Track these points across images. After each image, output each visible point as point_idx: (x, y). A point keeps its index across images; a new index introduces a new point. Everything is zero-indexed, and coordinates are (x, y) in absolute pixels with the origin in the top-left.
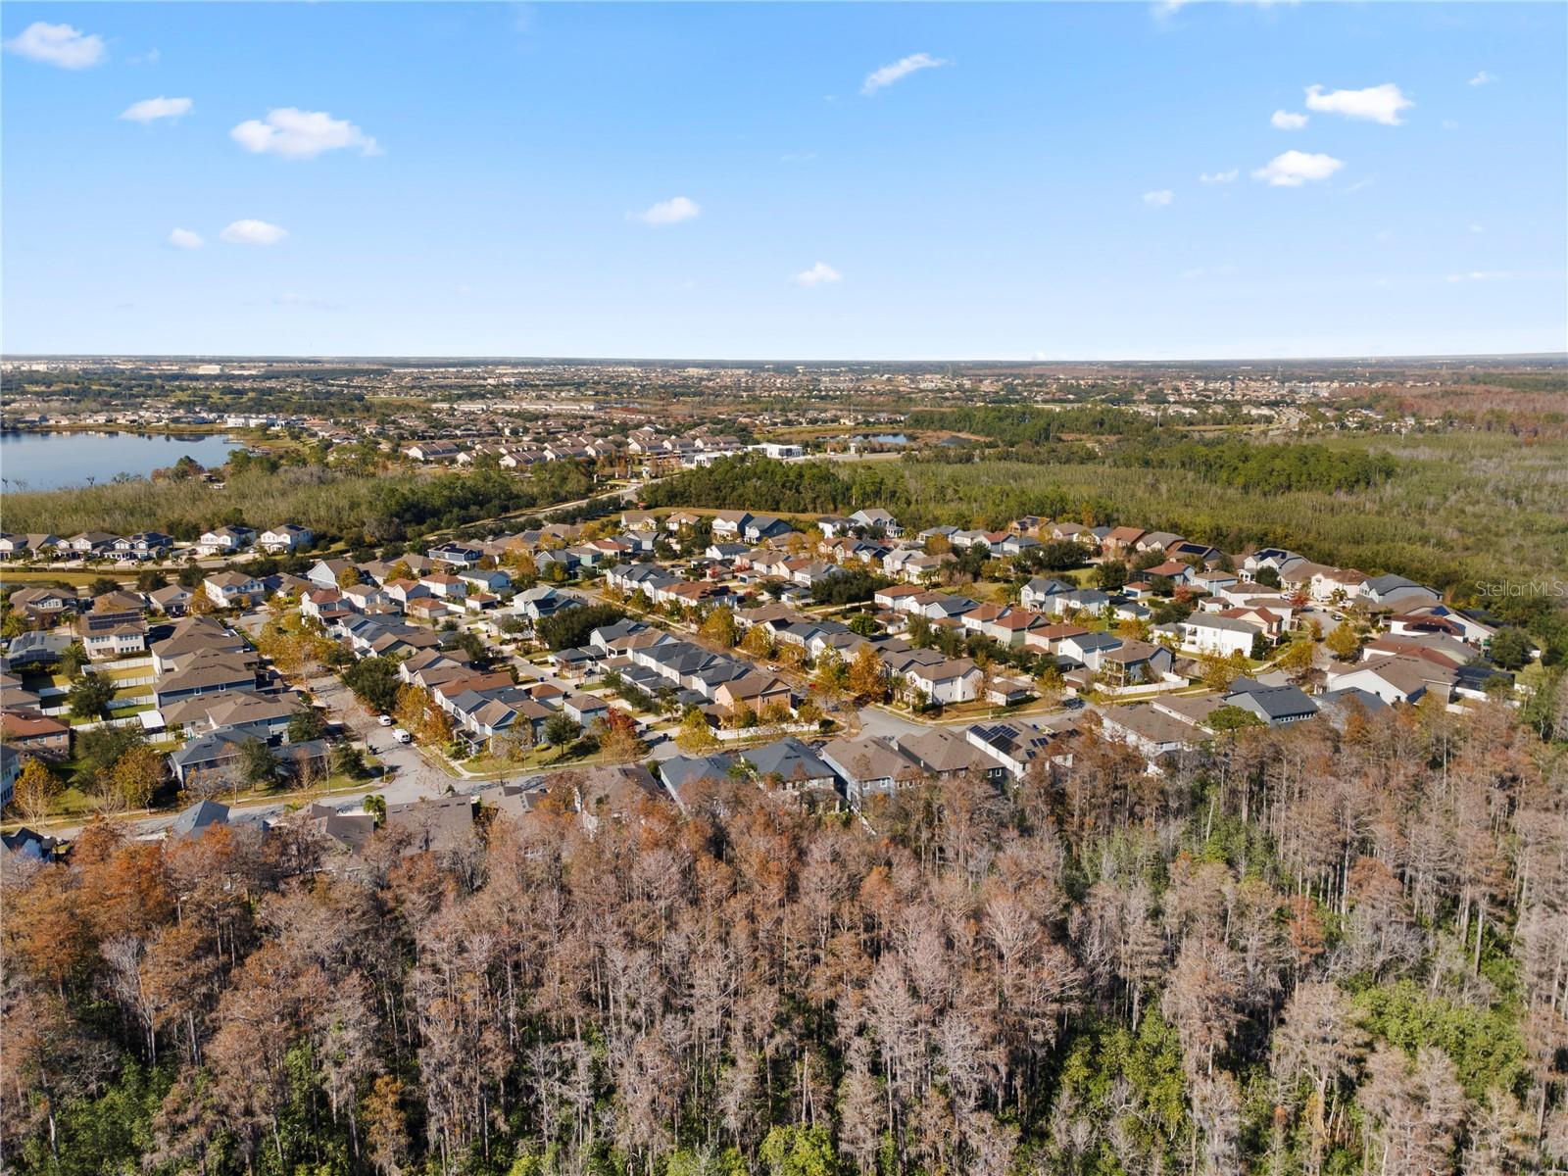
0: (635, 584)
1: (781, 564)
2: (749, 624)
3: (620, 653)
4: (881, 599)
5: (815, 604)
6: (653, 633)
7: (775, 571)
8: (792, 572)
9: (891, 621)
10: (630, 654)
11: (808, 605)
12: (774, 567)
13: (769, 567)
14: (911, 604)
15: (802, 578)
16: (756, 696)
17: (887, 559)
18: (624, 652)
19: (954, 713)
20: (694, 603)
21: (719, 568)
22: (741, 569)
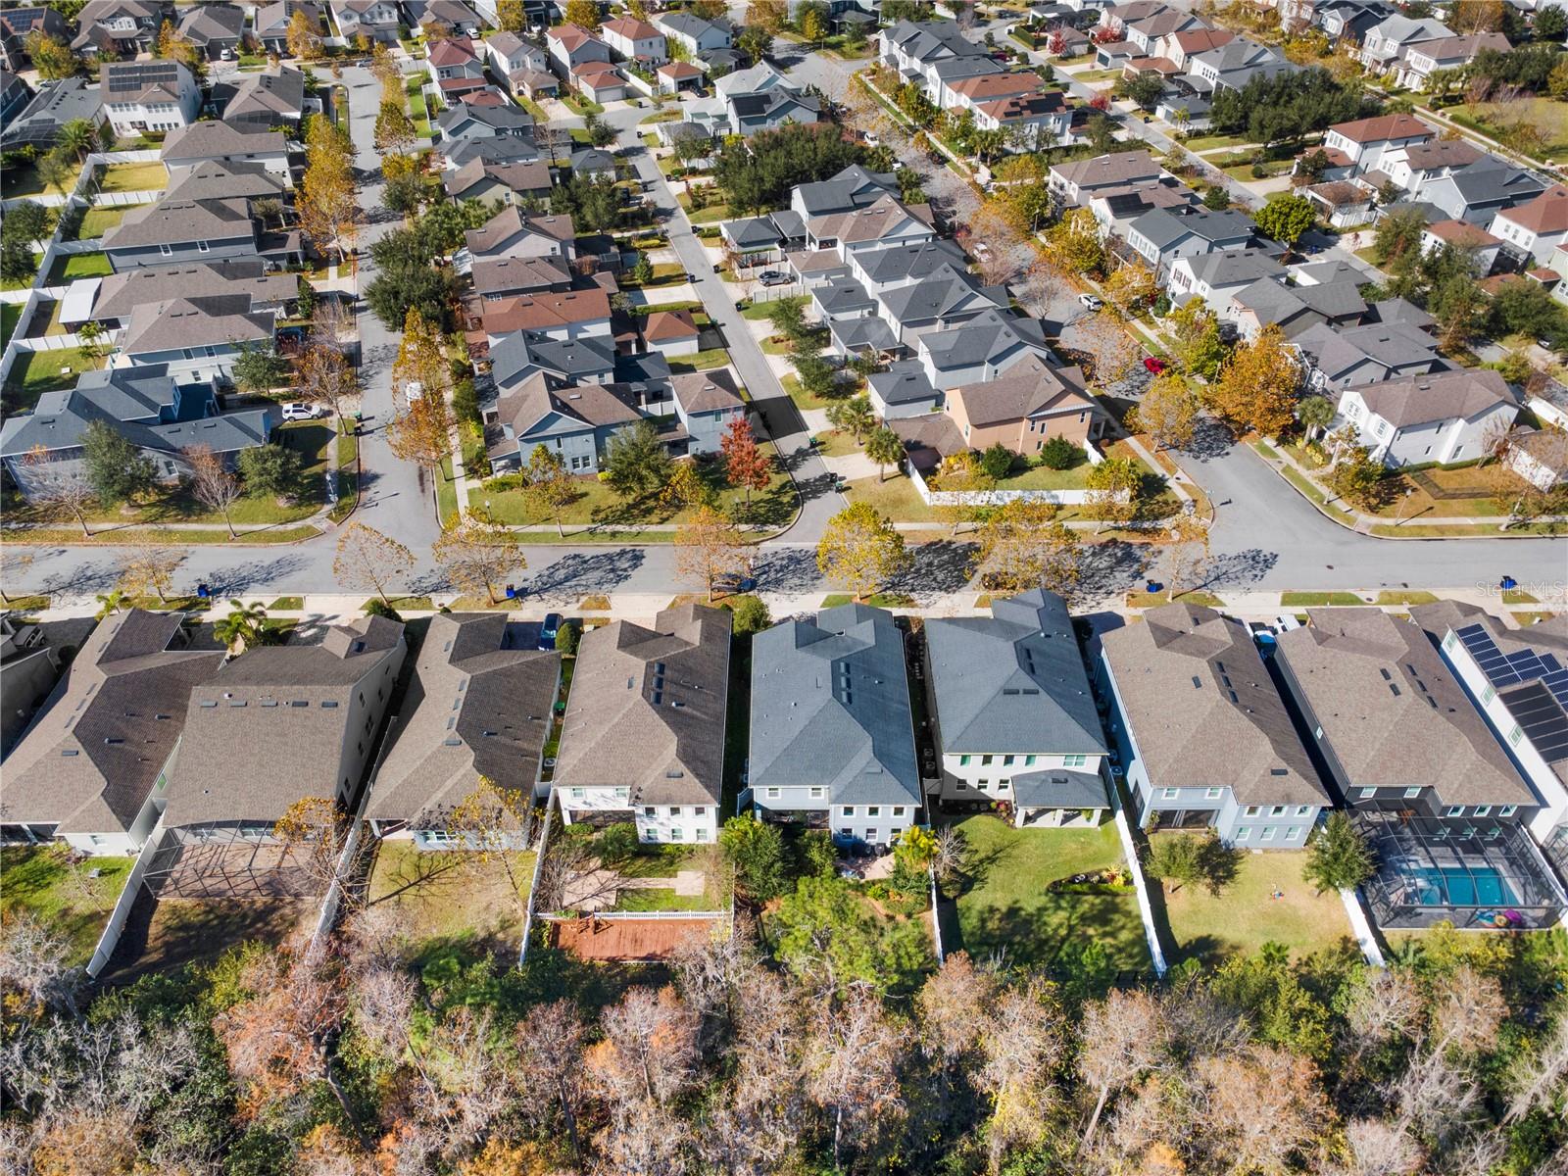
0: (916, 64)
1: (1173, 38)
2: (1073, 191)
3: (823, 244)
4: (1340, 142)
5: (1211, 132)
6: (886, 211)
7: (1159, 50)
8: (1189, 55)
9: (1345, 200)
10: (840, 247)
11: (1199, 134)
12: (1160, 42)
13: (1152, 39)
14: (1393, 163)
15: (1203, 71)
16: (1020, 419)
17: (1373, 34)
18: (833, 243)
19: (1425, 498)
20: (994, 125)
21: (1066, 32)
22: (1107, 38)
